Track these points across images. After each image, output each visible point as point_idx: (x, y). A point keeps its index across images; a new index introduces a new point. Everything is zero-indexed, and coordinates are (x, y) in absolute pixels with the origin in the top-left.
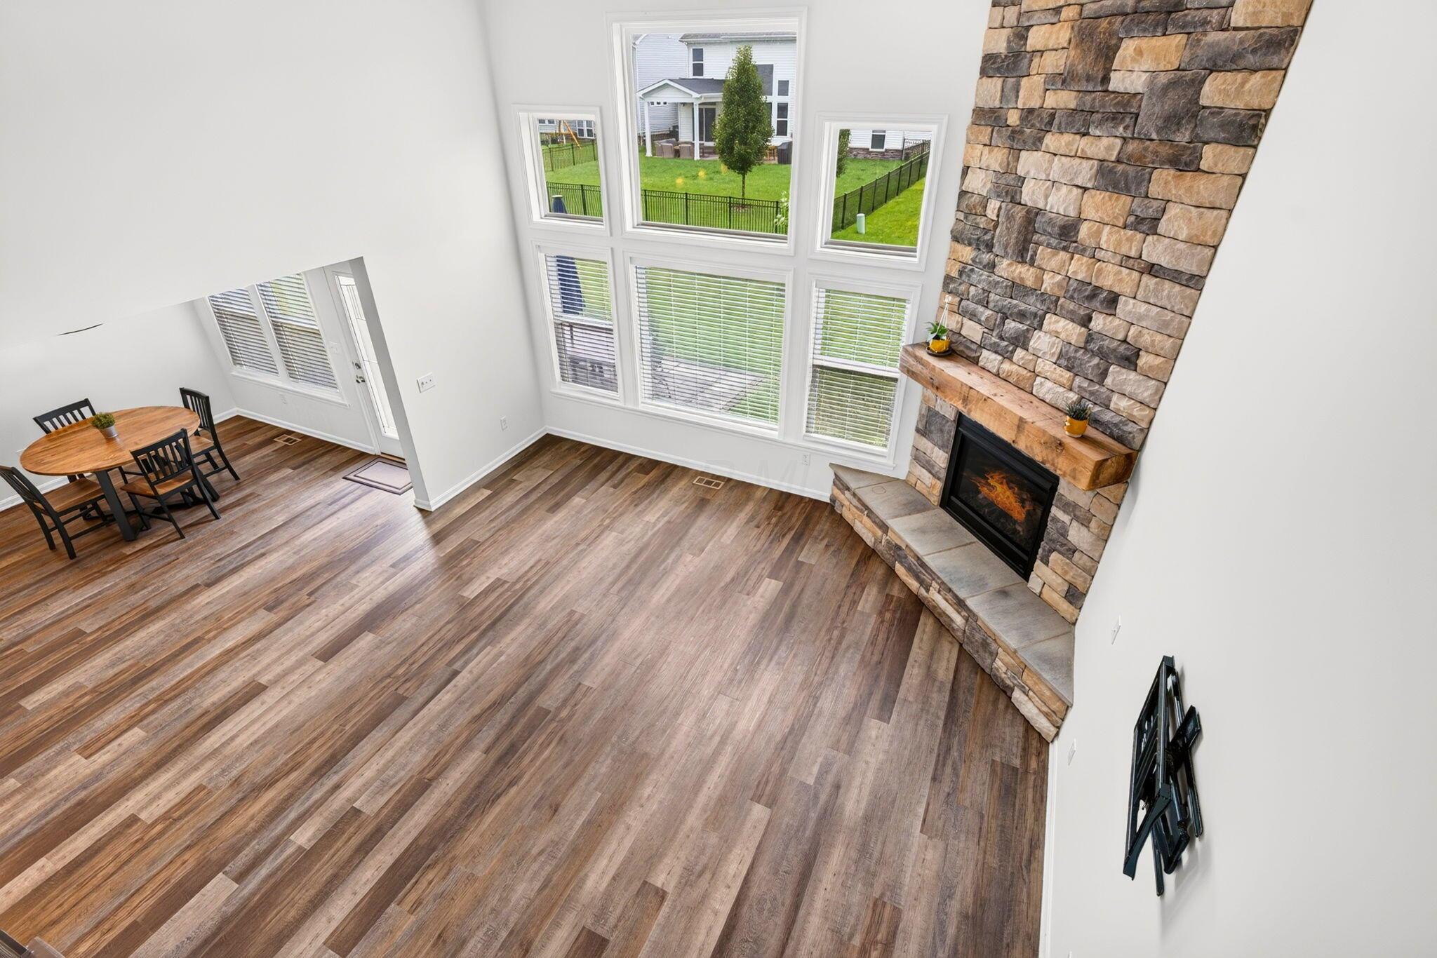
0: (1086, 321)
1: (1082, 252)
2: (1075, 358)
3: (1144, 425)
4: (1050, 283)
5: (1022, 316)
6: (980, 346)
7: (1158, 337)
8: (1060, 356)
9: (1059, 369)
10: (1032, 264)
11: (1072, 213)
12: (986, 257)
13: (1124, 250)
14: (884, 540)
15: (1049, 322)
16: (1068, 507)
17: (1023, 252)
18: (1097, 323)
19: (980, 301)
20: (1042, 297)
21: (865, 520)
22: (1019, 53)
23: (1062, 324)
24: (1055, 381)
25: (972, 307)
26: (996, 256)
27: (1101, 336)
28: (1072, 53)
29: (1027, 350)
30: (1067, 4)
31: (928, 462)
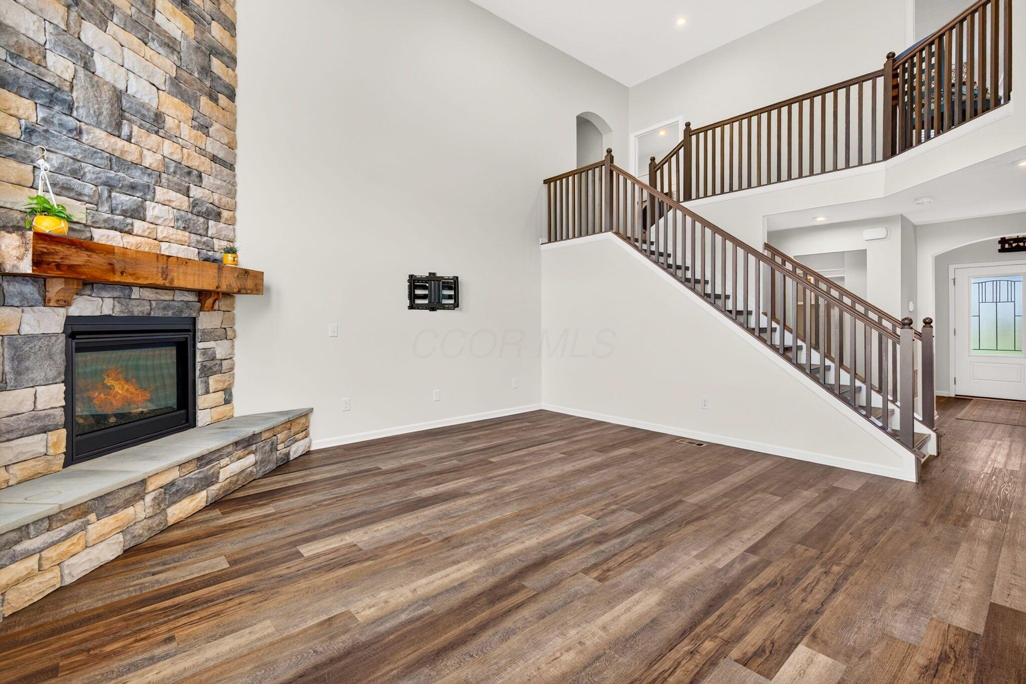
0: (187, 192)
1: (170, 138)
2: (188, 219)
4: (150, 160)
5: (133, 188)
7: (228, 200)
8: (176, 220)
9: (179, 232)
10: (130, 139)
11: (154, 104)
12: (70, 121)
13: (198, 143)
14: (140, 511)
15: (161, 193)
16: (210, 335)
17: (119, 126)
18: (195, 192)
19: (75, 173)
20: (146, 171)
21: (95, 529)
23: (172, 194)
24: (178, 241)
25: (61, 179)
26: (80, 122)
27: (202, 201)
29: (146, 220)
31: (30, 420)
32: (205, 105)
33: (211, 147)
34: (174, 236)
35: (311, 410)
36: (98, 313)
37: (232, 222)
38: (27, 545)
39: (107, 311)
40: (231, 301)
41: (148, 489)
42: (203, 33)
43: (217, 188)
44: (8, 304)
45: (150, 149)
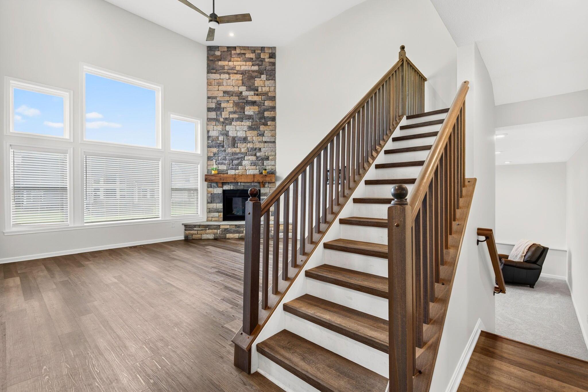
0: (255, 155)
1: (250, 142)
2: (255, 163)
3: (275, 169)
4: (243, 150)
5: (238, 159)
6: (227, 170)
7: (272, 153)
8: (251, 164)
9: (252, 167)
10: (237, 147)
11: (245, 136)
12: (223, 149)
13: (259, 140)
14: (219, 232)
15: (246, 158)
16: (265, 194)
17: (234, 145)
18: (258, 154)
19: (223, 159)
20: (242, 153)
21: (208, 231)
22: (220, 107)
23: (250, 157)
24: (252, 169)
25: (221, 161)
26: (225, 148)
27: (260, 156)
28: (235, 108)
29: (242, 166)
30: (230, 100)
31: (215, 210)
32: (262, 128)
33: (264, 139)
34: (250, 168)
36: (229, 189)
37: (275, 159)
38: (195, 229)
39: (232, 188)
40: (274, 184)
41: (221, 228)
42: (261, 108)
43: (267, 150)
44: (212, 188)
45: (243, 148)
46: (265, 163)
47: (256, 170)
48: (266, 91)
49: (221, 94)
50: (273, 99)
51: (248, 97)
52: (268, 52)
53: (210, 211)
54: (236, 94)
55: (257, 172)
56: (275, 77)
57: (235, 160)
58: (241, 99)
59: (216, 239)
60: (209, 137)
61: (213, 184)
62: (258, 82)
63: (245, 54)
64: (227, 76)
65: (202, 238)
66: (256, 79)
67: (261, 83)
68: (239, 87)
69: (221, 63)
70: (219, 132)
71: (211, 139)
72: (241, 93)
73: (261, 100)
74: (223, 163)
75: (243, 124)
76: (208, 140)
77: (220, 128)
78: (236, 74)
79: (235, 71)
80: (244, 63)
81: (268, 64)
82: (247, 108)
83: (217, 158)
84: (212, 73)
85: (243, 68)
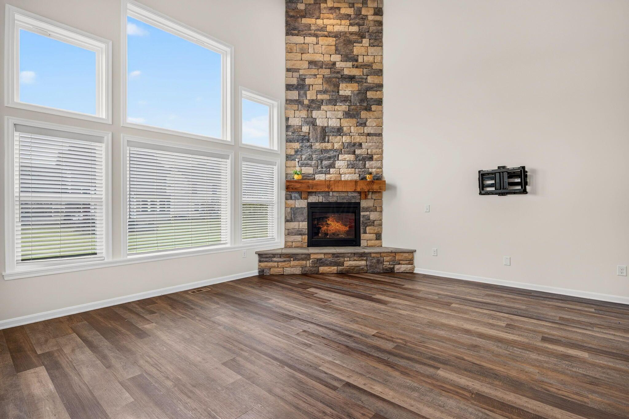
0: (354, 153)
1: (346, 135)
2: (354, 163)
3: (381, 173)
4: (336, 146)
5: (330, 158)
6: (313, 174)
7: (377, 150)
8: (348, 165)
9: (350, 169)
10: (328, 142)
11: (338, 125)
12: (308, 144)
13: (360, 132)
14: (309, 263)
15: (341, 157)
16: (367, 209)
17: (324, 139)
18: (358, 152)
20: (336, 150)
21: (293, 263)
22: (303, 85)
23: (346, 156)
24: (349, 173)
25: (305, 162)
26: (311, 143)
27: (361, 155)
28: (325, 86)
29: (335, 168)
30: (318, 74)
31: (298, 231)
32: (364, 114)
33: (367, 130)
34: (347, 172)
35: (415, 251)
36: (317, 201)
37: (381, 159)
38: (275, 259)
39: (320, 201)
40: (380, 194)
41: (311, 258)
42: (362, 85)
43: (370, 146)
44: (292, 199)
45: (337, 142)
46: (368, 164)
47: (355, 174)
48: (370, 61)
49: (306, 65)
50: (379, 73)
51: (343, 70)
52: (372, 6)
53: (289, 233)
54: (326, 65)
55: (356, 177)
56: (381, 42)
57: (325, 160)
58: (334, 72)
59: (304, 275)
60: (288, 127)
61: (293, 195)
62: (357, 49)
63: (339, 8)
64: (313, 40)
65: (285, 273)
66: (355, 44)
67: (363, 51)
68: (331, 55)
69: (305, 21)
70: (303, 120)
71: (291, 129)
72: (334, 64)
73: (362, 74)
74: (308, 164)
75: (337, 109)
76: (286, 132)
77: (304, 114)
78: (327, 37)
79: (326, 33)
80: (338, 22)
81: (372, 23)
82: (342, 86)
83: (299, 156)
84: (293, 35)
85: (337, 29)
